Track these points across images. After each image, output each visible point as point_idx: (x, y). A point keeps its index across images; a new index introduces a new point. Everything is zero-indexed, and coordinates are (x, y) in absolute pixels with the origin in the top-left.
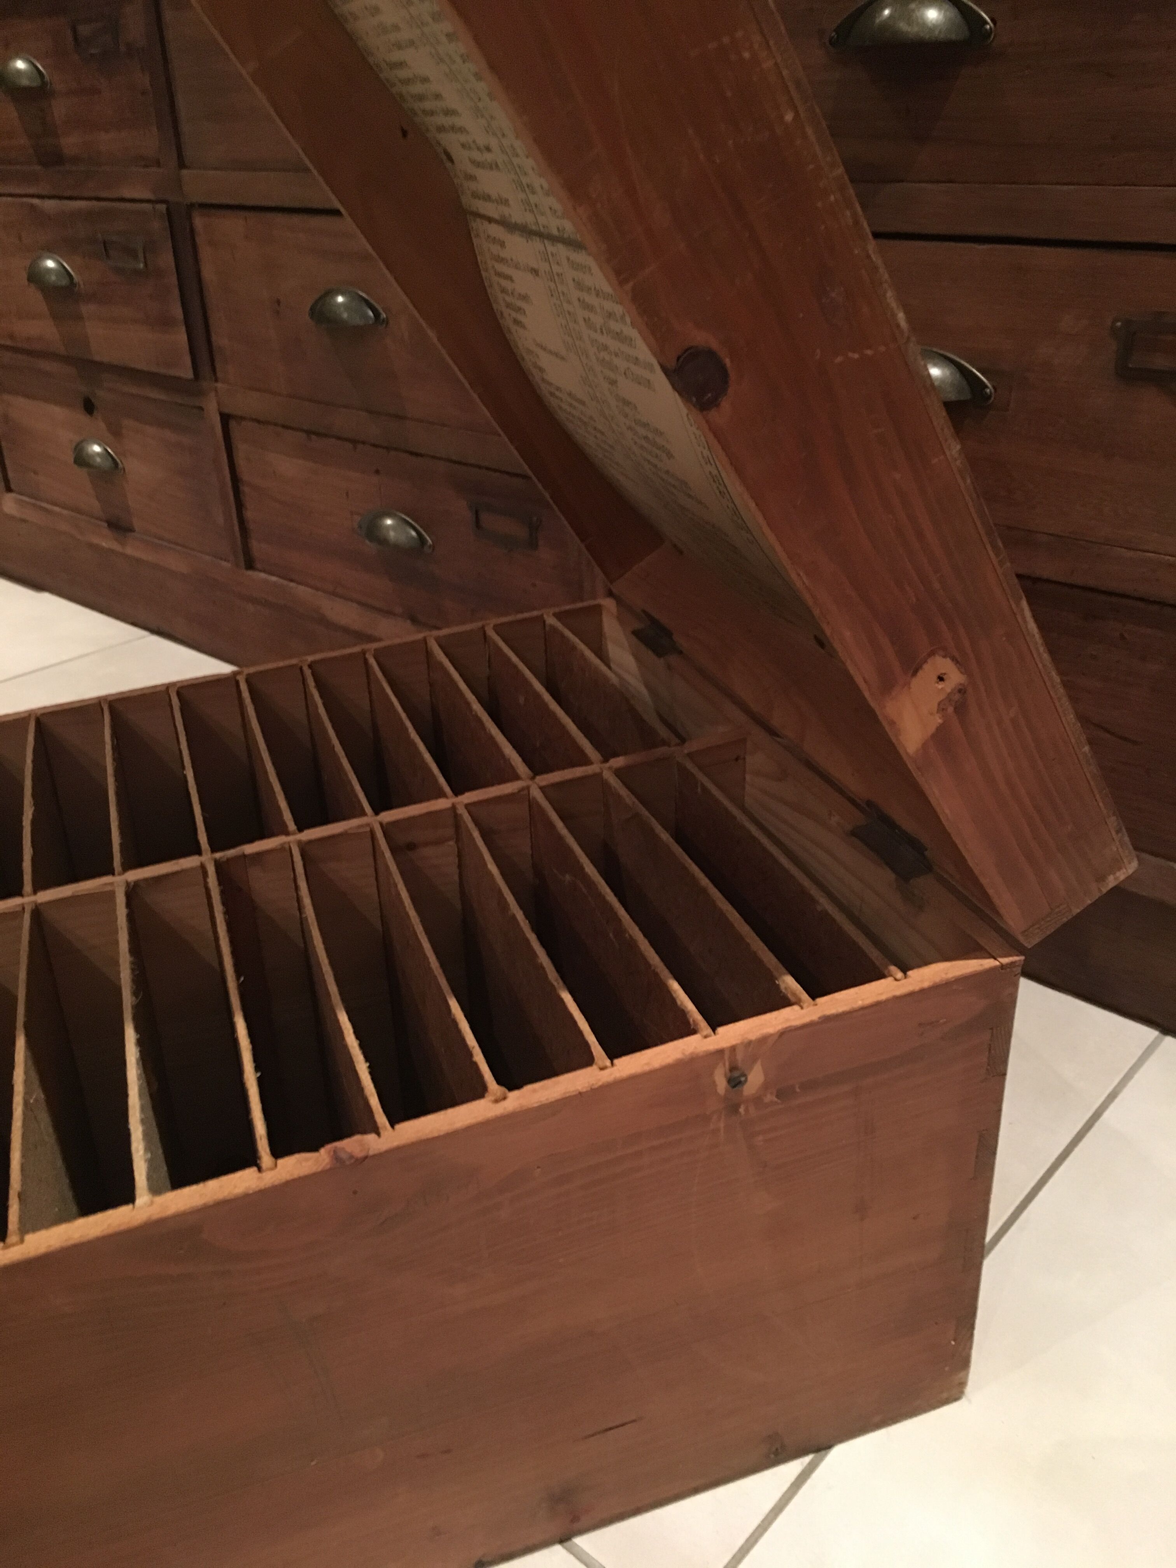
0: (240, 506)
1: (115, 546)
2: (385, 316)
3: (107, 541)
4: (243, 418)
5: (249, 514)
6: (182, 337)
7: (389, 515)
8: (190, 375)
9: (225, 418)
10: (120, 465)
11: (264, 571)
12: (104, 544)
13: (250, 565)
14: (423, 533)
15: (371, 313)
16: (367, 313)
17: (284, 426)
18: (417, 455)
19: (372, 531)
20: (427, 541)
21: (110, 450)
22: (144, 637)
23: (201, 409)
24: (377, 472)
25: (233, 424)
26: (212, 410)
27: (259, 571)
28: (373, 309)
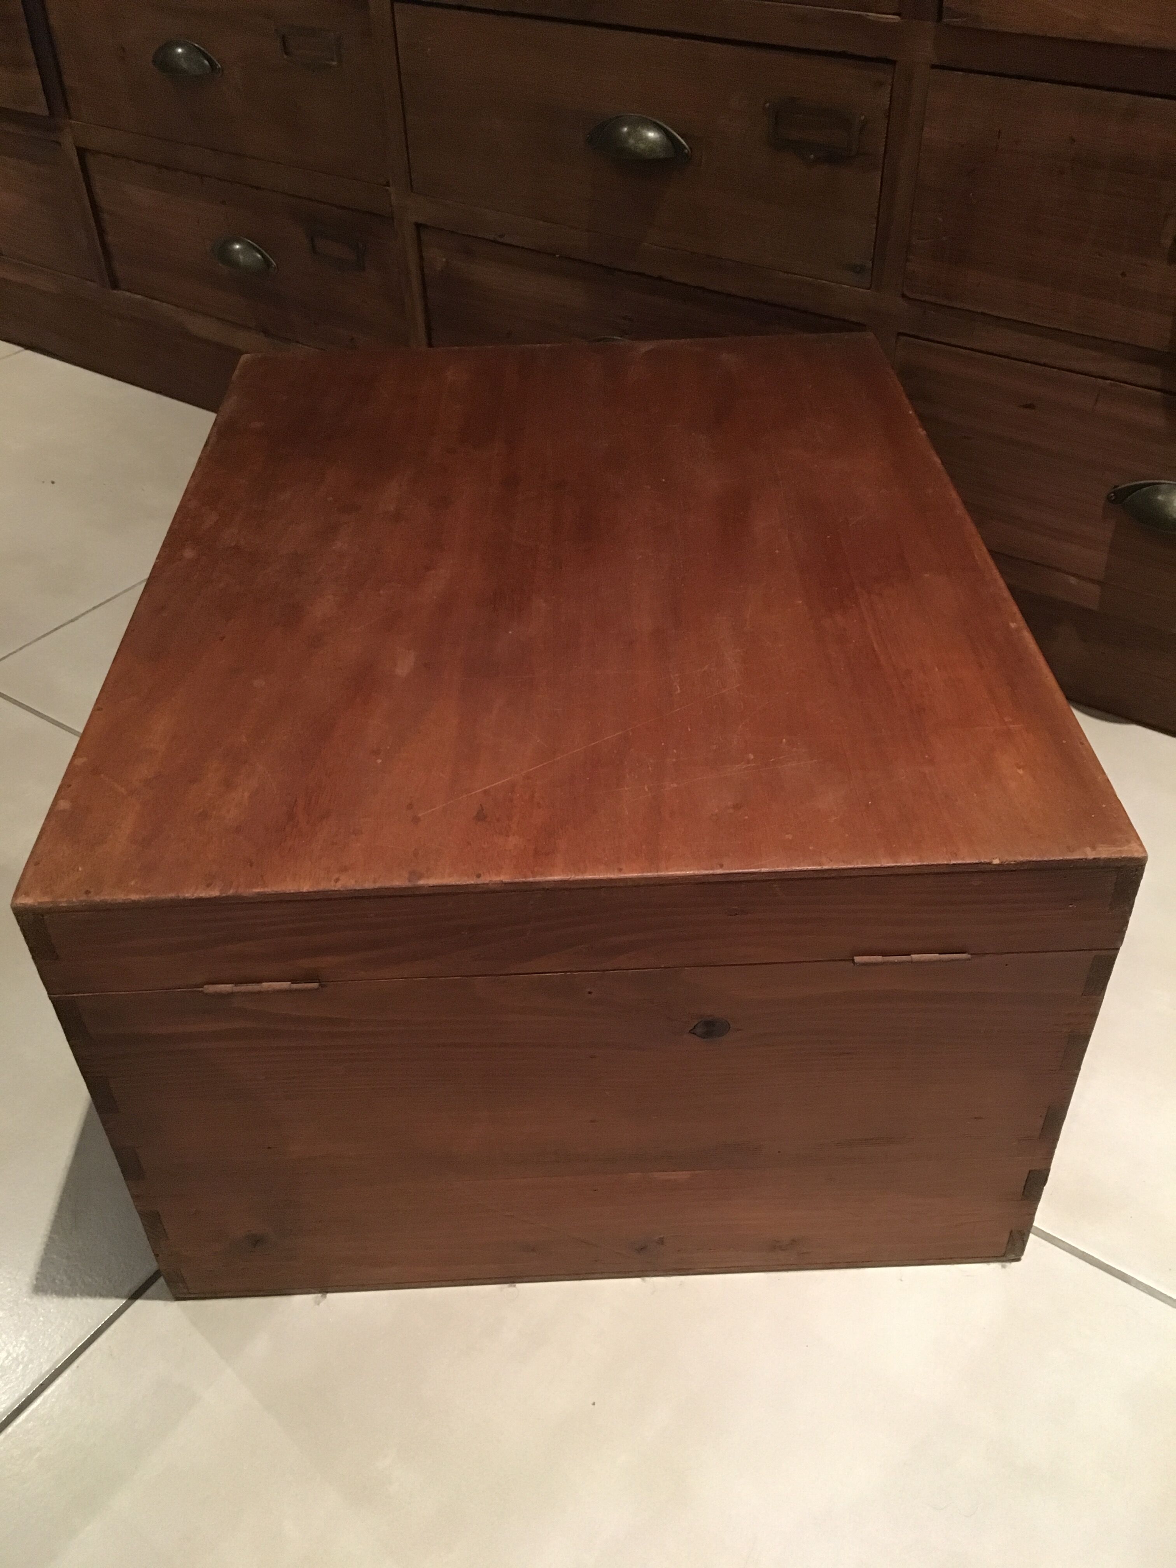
0: (101, 232)
2: (220, 66)
4: (99, 152)
5: (110, 239)
6: (35, 78)
7: (238, 241)
8: (46, 113)
9: (81, 152)
11: (128, 291)
13: (115, 285)
14: (266, 254)
15: (206, 62)
16: (203, 63)
17: (136, 161)
18: (257, 188)
19: (224, 255)
20: (272, 264)
22: (19, 352)
23: (59, 143)
24: (223, 202)
25: (90, 160)
26: (68, 142)
27: (124, 290)
28: (209, 60)
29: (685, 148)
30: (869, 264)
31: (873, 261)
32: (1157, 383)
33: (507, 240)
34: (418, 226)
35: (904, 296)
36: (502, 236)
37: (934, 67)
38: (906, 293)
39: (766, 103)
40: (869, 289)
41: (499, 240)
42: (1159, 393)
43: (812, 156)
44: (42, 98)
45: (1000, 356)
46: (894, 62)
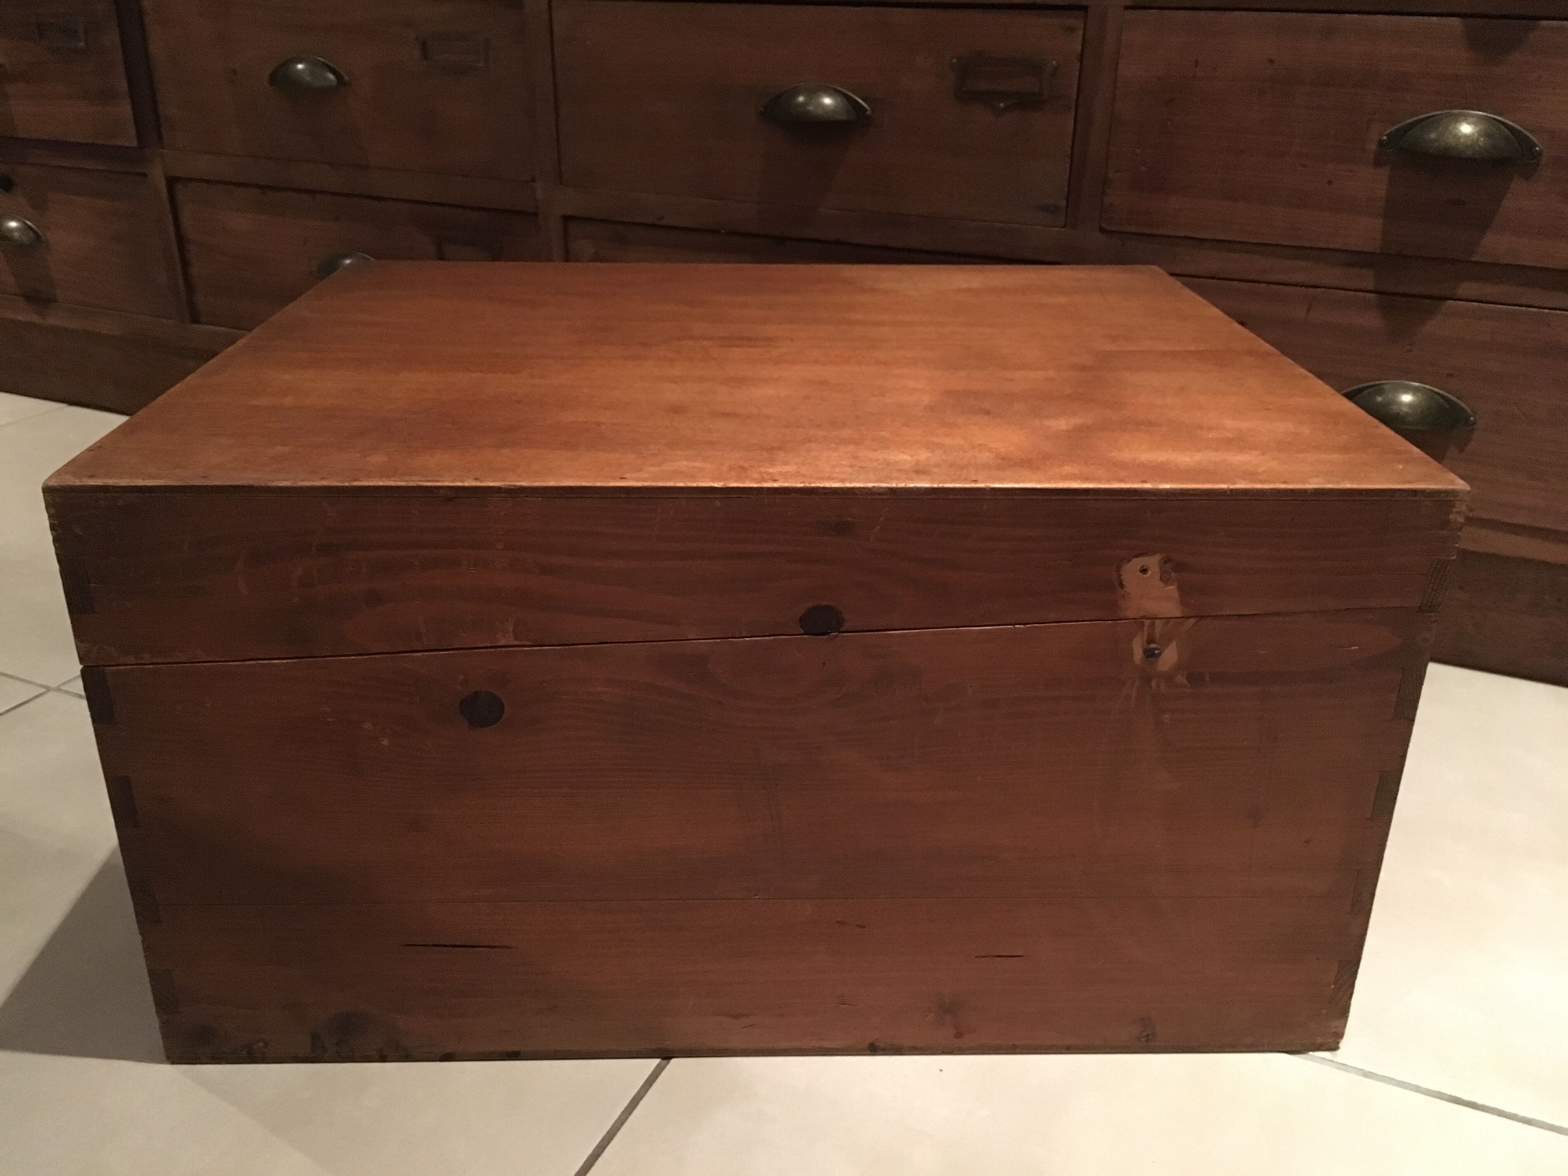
0: (185, 263)
1: (35, 319)
2: (348, 79)
3: (25, 315)
4: (190, 180)
5: (195, 271)
6: (126, 109)
7: (349, 256)
8: (134, 143)
9: (172, 181)
10: (43, 238)
12: (20, 318)
13: (195, 319)
15: (331, 76)
16: (328, 78)
17: (236, 184)
18: (379, 199)
21: (29, 223)
23: (145, 175)
24: (337, 218)
25: (179, 188)
26: (157, 175)
27: (206, 324)
28: (334, 72)
29: (866, 110)
30: (1064, 203)
31: (1067, 199)
32: (1370, 285)
33: (667, 221)
34: (567, 219)
35: (1102, 230)
36: (661, 218)
37: (1127, 8)
38: (1104, 225)
39: (953, 58)
40: (1064, 227)
41: (659, 223)
42: (1373, 295)
43: (1002, 105)
44: (133, 132)
45: (1207, 278)
46: (1085, 8)
